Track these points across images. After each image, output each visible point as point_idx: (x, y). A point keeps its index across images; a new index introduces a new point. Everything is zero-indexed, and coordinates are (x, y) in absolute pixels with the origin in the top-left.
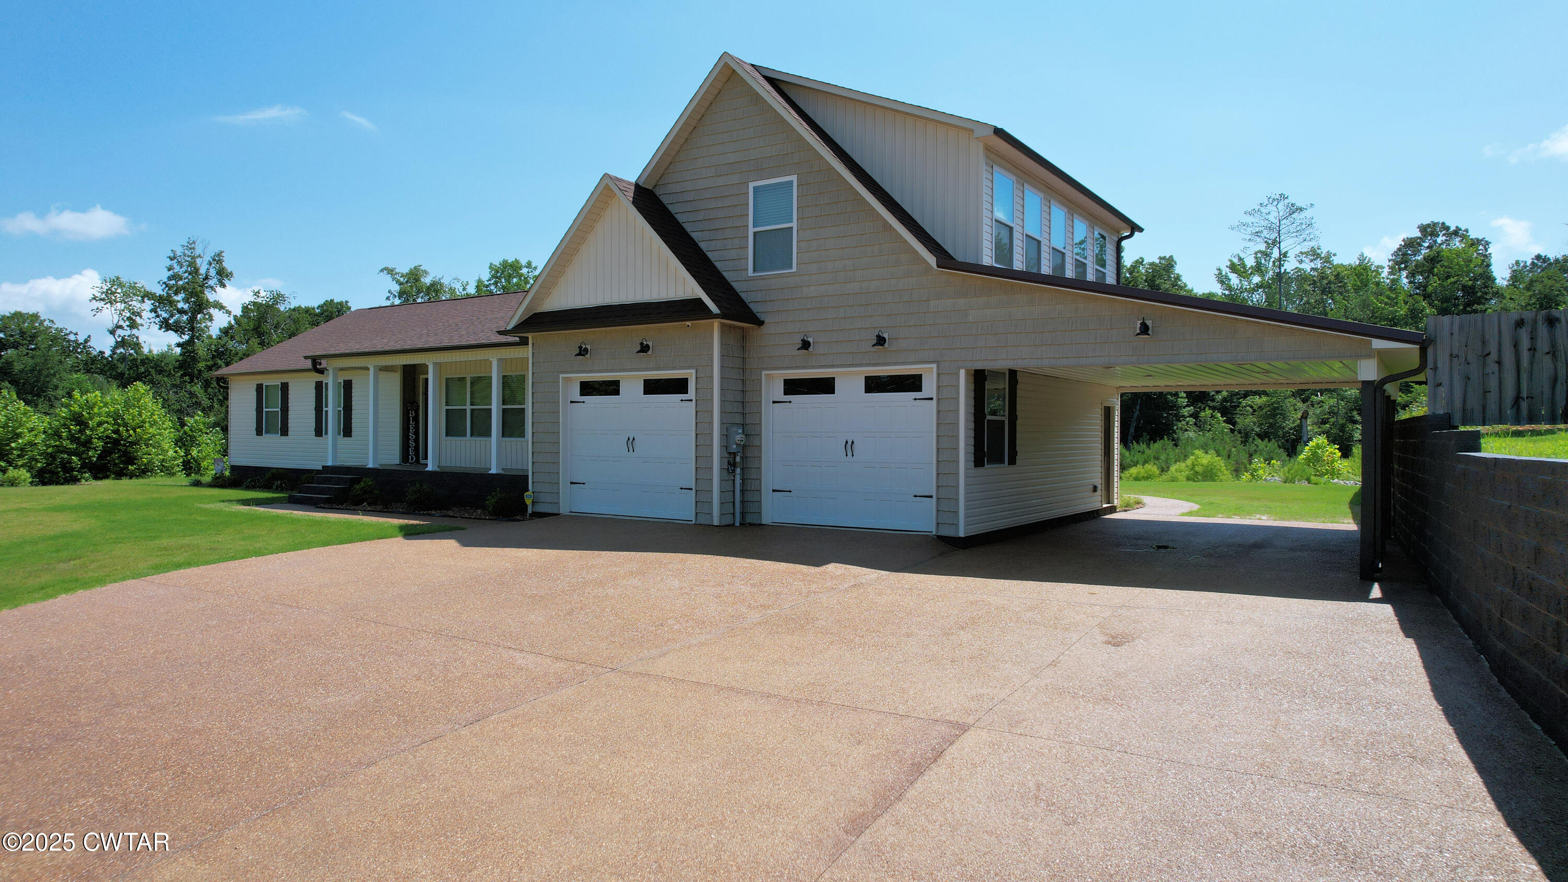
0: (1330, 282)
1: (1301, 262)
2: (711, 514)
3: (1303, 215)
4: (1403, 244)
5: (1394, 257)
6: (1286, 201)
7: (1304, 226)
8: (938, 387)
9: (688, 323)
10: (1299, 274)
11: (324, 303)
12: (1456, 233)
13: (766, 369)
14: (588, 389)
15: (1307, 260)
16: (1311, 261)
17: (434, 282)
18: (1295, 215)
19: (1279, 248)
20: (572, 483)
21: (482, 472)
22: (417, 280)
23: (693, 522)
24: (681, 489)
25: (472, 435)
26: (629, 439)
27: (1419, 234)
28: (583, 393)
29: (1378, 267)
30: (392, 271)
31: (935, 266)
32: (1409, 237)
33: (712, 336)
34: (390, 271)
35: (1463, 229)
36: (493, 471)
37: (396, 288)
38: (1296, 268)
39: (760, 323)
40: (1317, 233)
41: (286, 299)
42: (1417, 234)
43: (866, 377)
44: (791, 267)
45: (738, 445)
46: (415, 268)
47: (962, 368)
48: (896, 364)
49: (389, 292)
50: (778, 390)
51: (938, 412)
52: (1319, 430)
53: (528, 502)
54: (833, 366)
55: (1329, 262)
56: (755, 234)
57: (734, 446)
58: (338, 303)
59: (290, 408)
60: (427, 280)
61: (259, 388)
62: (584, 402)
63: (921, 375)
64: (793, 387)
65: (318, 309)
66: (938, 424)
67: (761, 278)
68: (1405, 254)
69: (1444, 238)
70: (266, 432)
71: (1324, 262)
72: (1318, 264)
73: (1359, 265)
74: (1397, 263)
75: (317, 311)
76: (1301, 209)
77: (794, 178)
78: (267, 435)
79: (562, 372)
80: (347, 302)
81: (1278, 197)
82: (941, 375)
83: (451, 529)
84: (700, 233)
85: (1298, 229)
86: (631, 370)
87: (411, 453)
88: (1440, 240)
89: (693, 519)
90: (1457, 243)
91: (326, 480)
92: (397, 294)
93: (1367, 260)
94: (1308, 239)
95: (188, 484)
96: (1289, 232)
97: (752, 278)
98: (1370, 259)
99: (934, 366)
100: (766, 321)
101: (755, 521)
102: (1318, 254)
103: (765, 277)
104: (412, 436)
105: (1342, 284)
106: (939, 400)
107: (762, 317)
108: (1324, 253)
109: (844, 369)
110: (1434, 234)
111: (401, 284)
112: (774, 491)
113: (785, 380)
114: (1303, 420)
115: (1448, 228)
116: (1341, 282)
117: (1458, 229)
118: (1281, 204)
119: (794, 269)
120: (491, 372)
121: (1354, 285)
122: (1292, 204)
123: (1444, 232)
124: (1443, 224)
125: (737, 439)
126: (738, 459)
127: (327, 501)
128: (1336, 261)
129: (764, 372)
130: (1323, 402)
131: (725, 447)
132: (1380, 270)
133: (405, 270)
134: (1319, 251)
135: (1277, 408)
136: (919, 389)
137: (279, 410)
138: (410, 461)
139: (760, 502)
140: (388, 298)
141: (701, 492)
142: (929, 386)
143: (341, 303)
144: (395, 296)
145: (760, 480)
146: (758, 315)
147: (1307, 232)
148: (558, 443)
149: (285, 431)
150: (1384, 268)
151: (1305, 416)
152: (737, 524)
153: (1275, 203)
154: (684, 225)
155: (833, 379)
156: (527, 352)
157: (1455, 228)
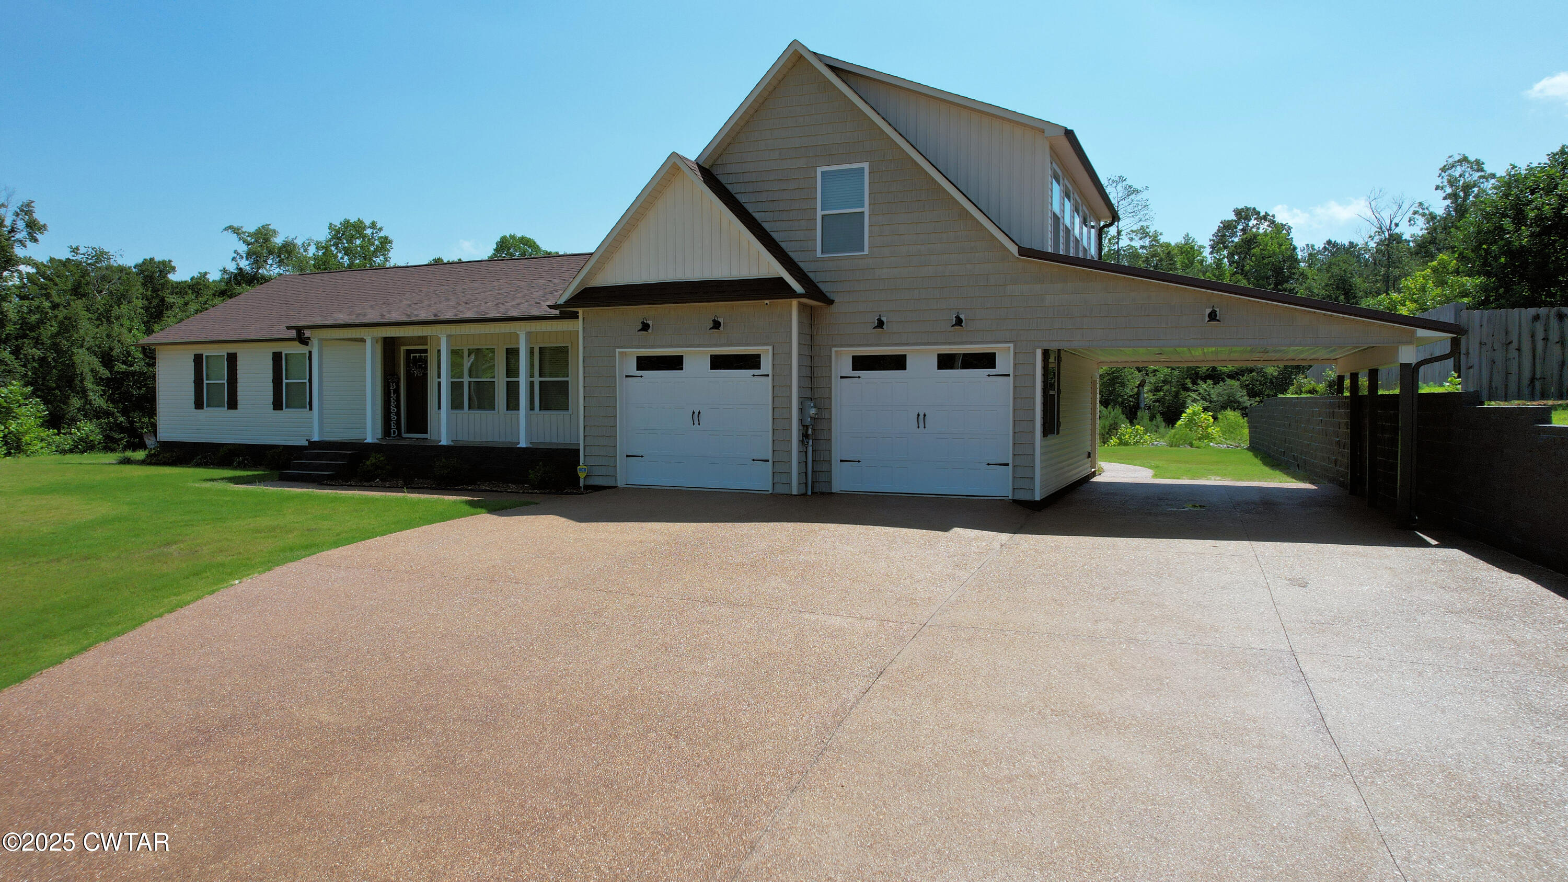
0: (1160, 260)
1: (1131, 239)
2: (790, 484)
3: (1139, 197)
4: (1222, 226)
5: (1214, 238)
6: (1125, 183)
7: (1140, 207)
8: (1015, 365)
9: (766, 301)
10: (1131, 251)
11: (143, 262)
12: (1265, 218)
13: (835, 346)
14: (645, 363)
15: (1137, 238)
16: (1141, 239)
17: (286, 242)
18: (1133, 197)
19: (1118, 227)
20: (628, 456)
21: (509, 445)
22: (267, 240)
23: (770, 492)
24: (753, 460)
25: (470, 408)
26: (694, 413)
27: (1235, 218)
28: (639, 368)
29: (1200, 247)
30: (238, 229)
31: (1017, 255)
32: (1226, 220)
33: (791, 315)
34: (236, 231)
35: (1271, 215)
36: (523, 444)
37: (243, 248)
38: (1129, 245)
39: (830, 302)
40: (1152, 214)
41: (111, 257)
42: (1232, 217)
43: (938, 354)
44: (863, 251)
45: (811, 418)
46: (263, 227)
47: (1039, 347)
48: (971, 343)
49: (235, 253)
50: (846, 366)
51: (1015, 387)
52: (1154, 397)
53: (582, 475)
54: (907, 344)
55: (1157, 241)
56: (823, 216)
57: (809, 419)
58: (159, 262)
59: (239, 380)
60: (278, 240)
61: (198, 359)
62: (641, 376)
63: (995, 353)
64: (862, 363)
65: (135, 268)
66: (1014, 398)
67: (830, 259)
68: (1224, 236)
69: (1255, 222)
70: (207, 406)
71: (1152, 241)
72: (1147, 242)
73: (1186, 244)
74: (1218, 243)
75: (134, 270)
76: (1137, 191)
77: (866, 165)
78: (210, 409)
79: (619, 347)
80: (170, 261)
81: (1117, 179)
82: (1017, 354)
83: (527, 504)
84: (763, 213)
85: (1135, 210)
86: (699, 346)
87: (393, 427)
88: (1253, 222)
89: (770, 489)
90: (1264, 227)
91: (318, 457)
92: (244, 256)
93: (1191, 239)
94: (1143, 219)
95: (114, 462)
96: (1126, 212)
97: (820, 259)
98: (1193, 241)
99: (1011, 345)
100: (837, 300)
101: (824, 490)
102: (1147, 233)
103: (835, 258)
104: (393, 409)
105: (1172, 262)
106: (1015, 376)
107: (832, 297)
108: (1152, 232)
109: (918, 347)
110: (1248, 218)
111: (248, 244)
112: (841, 461)
113: (853, 357)
114: (1141, 388)
115: (1258, 213)
116: (1171, 260)
117: (1267, 214)
118: (1120, 185)
119: (866, 252)
120: (518, 343)
121: (1183, 262)
122: (1129, 186)
123: (1256, 216)
124: (1254, 209)
125: (811, 412)
126: (810, 431)
127: (330, 478)
128: (1163, 239)
129: (834, 349)
130: (1158, 371)
131: (801, 421)
132: (1202, 250)
133: (252, 229)
134: (1148, 230)
135: (1117, 377)
136: (993, 366)
137: (225, 382)
138: (392, 435)
139: (831, 471)
140: (234, 259)
141: (779, 463)
142: (1004, 363)
143: (163, 263)
144: (242, 257)
145: (830, 451)
146: (828, 294)
147: (1142, 213)
148: (615, 416)
149: (233, 404)
150: (1205, 247)
151: (1142, 385)
152: (810, 493)
153: (1114, 185)
154: (745, 205)
155: (905, 356)
156: (578, 325)
157: (1264, 214)
